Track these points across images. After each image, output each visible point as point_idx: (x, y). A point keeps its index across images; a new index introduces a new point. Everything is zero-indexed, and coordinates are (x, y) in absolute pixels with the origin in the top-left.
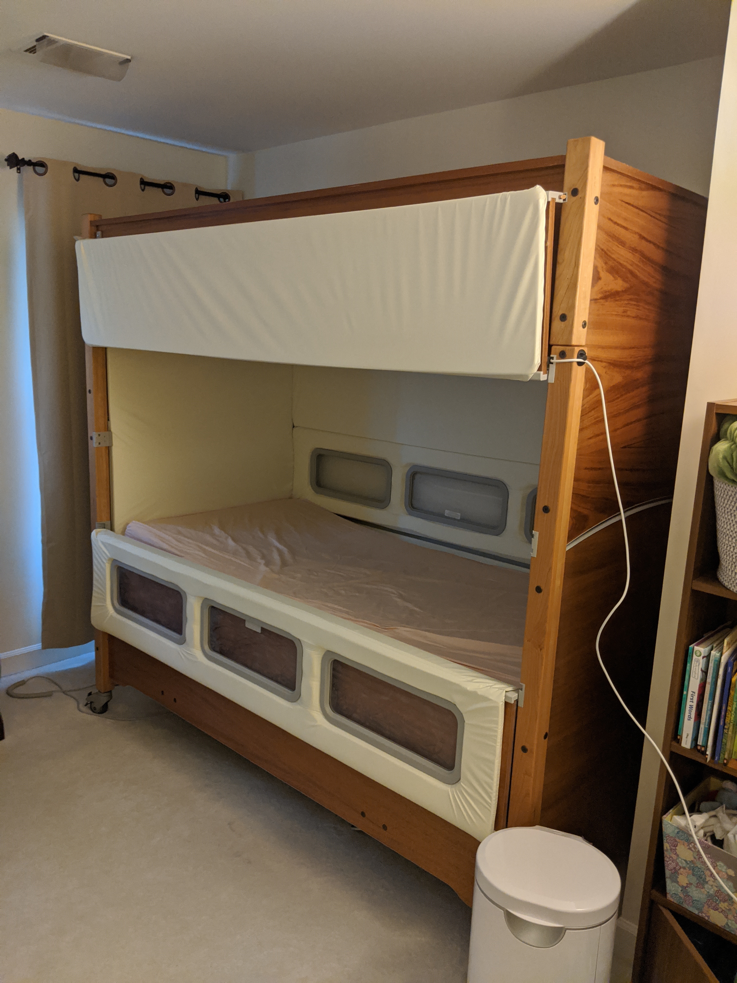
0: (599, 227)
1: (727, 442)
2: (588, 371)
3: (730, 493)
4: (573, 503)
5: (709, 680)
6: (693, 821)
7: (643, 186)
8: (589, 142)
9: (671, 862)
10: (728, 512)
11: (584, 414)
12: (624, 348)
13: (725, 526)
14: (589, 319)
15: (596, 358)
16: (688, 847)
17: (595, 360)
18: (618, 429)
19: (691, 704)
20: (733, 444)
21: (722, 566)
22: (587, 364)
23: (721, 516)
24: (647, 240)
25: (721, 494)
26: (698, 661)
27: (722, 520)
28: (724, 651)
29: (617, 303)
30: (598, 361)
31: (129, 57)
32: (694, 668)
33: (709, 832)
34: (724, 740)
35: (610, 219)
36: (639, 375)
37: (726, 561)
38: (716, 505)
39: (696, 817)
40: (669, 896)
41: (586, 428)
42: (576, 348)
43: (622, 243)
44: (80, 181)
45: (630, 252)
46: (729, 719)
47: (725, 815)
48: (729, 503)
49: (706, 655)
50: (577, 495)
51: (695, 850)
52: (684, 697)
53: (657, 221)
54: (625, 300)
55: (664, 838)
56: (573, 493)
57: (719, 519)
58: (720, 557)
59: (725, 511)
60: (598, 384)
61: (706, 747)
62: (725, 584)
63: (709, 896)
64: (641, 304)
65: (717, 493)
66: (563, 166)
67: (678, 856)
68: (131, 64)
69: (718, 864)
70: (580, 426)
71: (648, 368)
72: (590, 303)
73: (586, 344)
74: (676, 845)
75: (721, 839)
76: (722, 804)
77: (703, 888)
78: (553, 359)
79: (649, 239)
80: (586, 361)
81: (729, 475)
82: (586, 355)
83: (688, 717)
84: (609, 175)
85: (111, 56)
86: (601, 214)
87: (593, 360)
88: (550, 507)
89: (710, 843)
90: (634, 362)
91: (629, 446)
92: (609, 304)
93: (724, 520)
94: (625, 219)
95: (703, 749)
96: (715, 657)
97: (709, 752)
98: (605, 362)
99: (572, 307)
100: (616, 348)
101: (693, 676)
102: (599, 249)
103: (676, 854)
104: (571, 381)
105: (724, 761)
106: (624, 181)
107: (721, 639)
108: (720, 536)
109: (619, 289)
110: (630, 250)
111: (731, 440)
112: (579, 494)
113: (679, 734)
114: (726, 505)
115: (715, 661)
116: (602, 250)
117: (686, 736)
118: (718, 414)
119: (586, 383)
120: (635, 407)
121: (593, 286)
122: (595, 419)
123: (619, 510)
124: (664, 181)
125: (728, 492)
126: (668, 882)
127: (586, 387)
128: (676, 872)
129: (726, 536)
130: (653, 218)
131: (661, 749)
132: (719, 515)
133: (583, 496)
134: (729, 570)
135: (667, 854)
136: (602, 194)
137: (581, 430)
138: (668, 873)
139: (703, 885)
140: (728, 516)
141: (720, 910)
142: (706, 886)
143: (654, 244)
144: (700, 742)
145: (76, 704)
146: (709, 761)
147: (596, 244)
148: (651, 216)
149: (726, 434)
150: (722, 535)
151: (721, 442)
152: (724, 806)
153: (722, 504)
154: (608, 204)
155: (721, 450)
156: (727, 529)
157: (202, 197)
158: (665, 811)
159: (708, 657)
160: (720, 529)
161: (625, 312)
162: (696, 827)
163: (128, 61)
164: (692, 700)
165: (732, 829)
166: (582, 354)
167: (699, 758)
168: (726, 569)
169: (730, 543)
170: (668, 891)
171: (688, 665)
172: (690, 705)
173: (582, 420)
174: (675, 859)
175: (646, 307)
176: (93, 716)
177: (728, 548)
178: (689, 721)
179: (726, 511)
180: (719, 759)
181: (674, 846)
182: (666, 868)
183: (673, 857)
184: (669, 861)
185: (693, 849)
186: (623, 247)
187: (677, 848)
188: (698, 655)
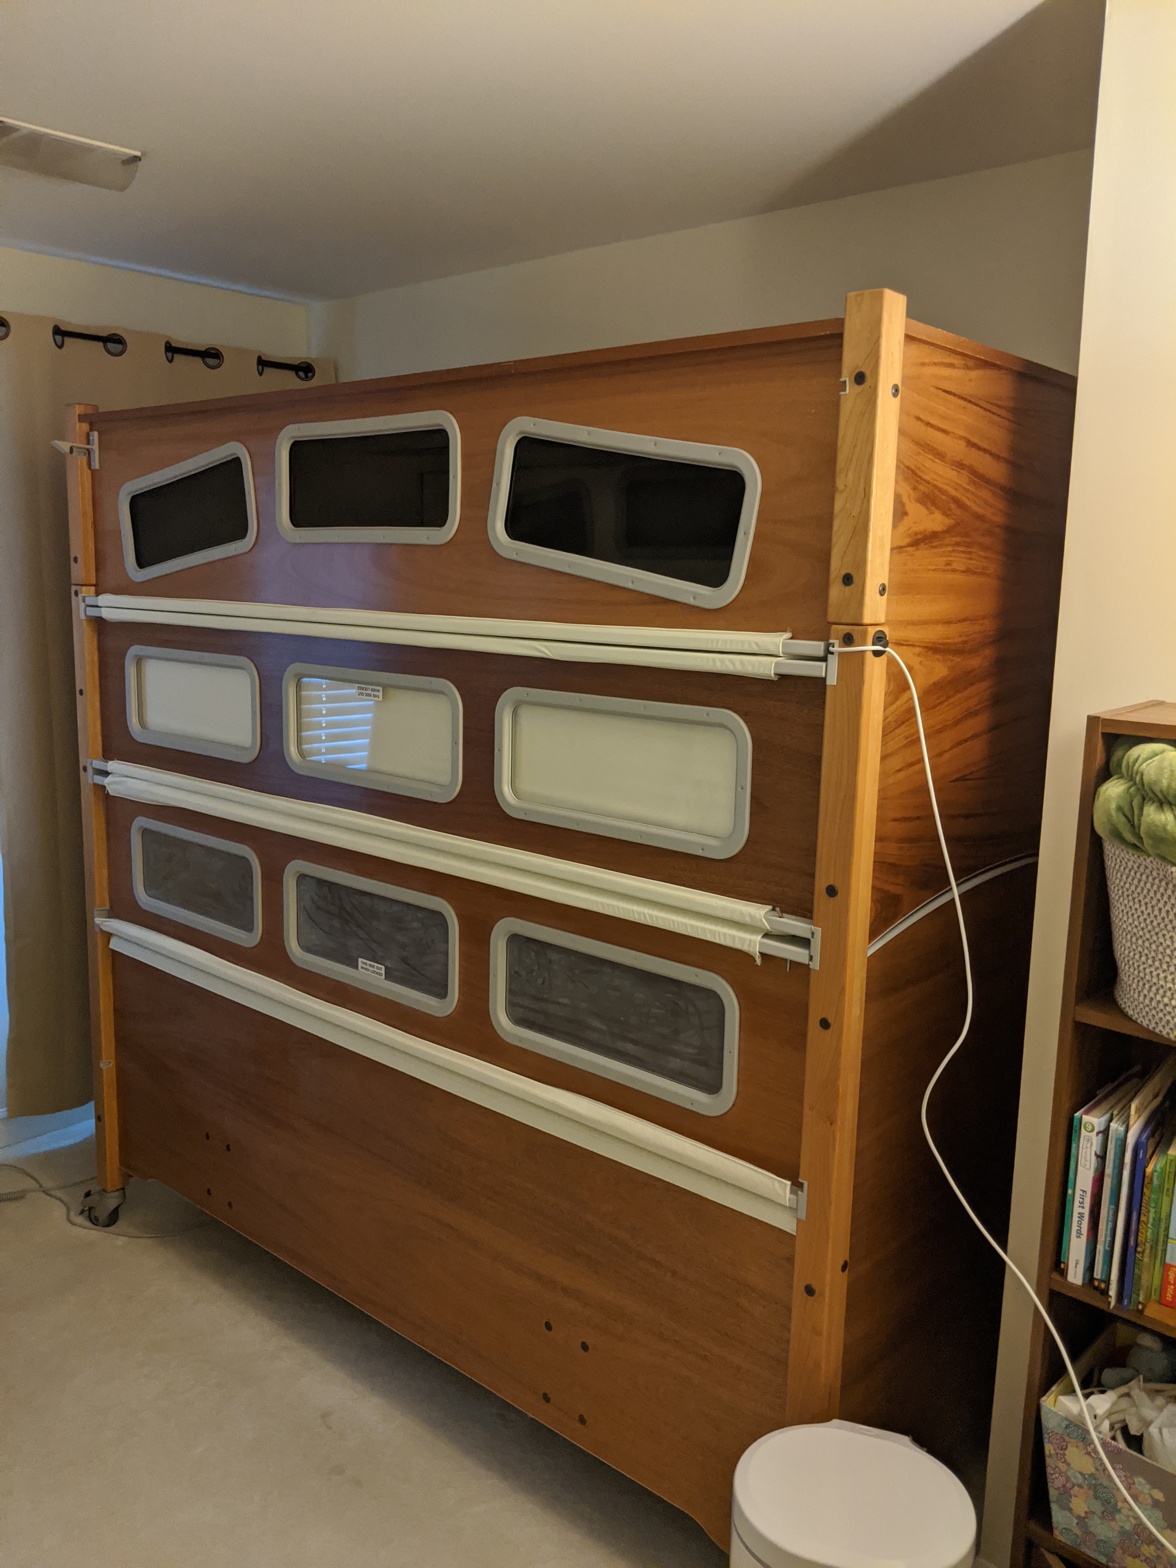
0: (902, 432)
1: (1122, 781)
2: (892, 661)
3: (1130, 864)
4: (875, 878)
5: (1109, 1170)
6: (1090, 1407)
7: (971, 363)
8: (880, 297)
9: (1057, 1475)
10: (1128, 896)
11: (887, 732)
12: (948, 622)
13: (1125, 918)
14: (889, 578)
15: (904, 641)
16: (1085, 1451)
17: (902, 645)
18: (946, 751)
19: (1081, 1210)
20: (1132, 786)
21: (1123, 983)
22: (889, 652)
23: (1117, 901)
24: (979, 448)
25: (1115, 865)
26: (1089, 1140)
27: (1118, 908)
28: (1131, 1123)
29: (935, 550)
30: (908, 645)
31: (138, 154)
32: (1084, 1151)
33: (1117, 1422)
34: (1136, 1271)
35: (918, 419)
36: (975, 662)
37: (1129, 976)
38: (1109, 883)
39: (1095, 1399)
40: (1056, 1533)
41: (892, 754)
42: (870, 629)
43: (940, 455)
44: (64, 348)
45: (953, 469)
46: (1144, 1236)
47: (1144, 1395)
48: (1130, 880)
49: (1102, 1129)
50: (881, 865)
51: (1096, 1457)
52: (1069, 1198)
53: (995, 417)
54: (947, 545)
55: (1045, 1436)
56: (874, 862)
57: (1115, 906)
58: (1119, 967)
59: (1123, 893)
60: (907, 683)
61: (1108, 1282)
62: (1128, 1012)
63: (1123, 1533)
64: (973, 550)
65: (1109, 863)
66: (841, 336)
67: (1069, 1465)
68: (140, 163)
69: (1136, 1480)
70: (882, 751)
71: (989, 652)
72: (891, 554)
73: (886, 620)
74: (1064, 1448)
75: (1138, 1434)
76: (1138, 1372)
77: (1114, 1519)
78: (833, 647)
79: (985, 445)
80: (888, 649)
81: (1129, 836)
82: (887, 639)
83: (1077, 1233)
84: (914, 348)
85: (106, 152)
86: (904, 411)
87: (899, 644)
88: (838, 886)
89: (1121, 1444)
90: (964, 642)
91: (962, 779)
92: (923, 554)
93: (1123, 908)
94: (943, 417)
95: (1103, 1286)
96: (1118, 1132)
97: (1113, 1292)
98: (919, 646)
99: (861, 563)
100: (937, 622)
101: (1083, 1164)
102: (902, 466)
103: (1065, 1462)
104: (864, 683)
105: (1138, 1306)
106: (939, 357)
107: (1124, 1101)
108: (1117, 933)
109: (938, 528)
110: (952, 465)
111: (1129, 778)
112: (884, 863)
113: (1062, 1260)
114: (1125, 883)
115: (1117, 1139)
116: (908, 468)
117: (1075, 1265)
118: (1106, 736)
119: (889, 681)
120: (970, 714)
121: (895, 526)
122: (906, 738)
123: (949, 883)
124: (1002, 353)
125: (1126, 864)
126: (1054, 1508)
127: (889, 689)
128: (1066, 1492)
129: (1127, 935)
130: (988, 413)
131: (1035, 1286)
132: (1113, 898)
133: (890, 864)
134: (1134, 989)
135: (1050, 1462)
136: (904, 378)
137: (884, 758)
138: (1053, 1494)
139: (1112, 1513)
140: (1129, 902)
141: (1143, 1558)
142: (1117, 1517)
143: (991, 454)
144: (1098, 1274)
145: (64, 1210)
146: (1115, 1307)
147: (897, 460)
148: (985, 409)
149: (1120, 767)
150: (1120, 932)
151: (1111, 781)
152: (1141, 1377)
153: (1117, 881)
154: (915, 395)
155: (1112, 795)
156: (1128, 923)
157: (268, 371)
158: (1045, 1389)
159: (1105, 1132)
160: (1117, 922)
161: (948, 564)
162: (1097, 1417)
163: (136, 159)
164: (1082, 1205)
165: (1156, 1417)
166: (880, 639)
167: (1095, 1301)
168: (1128, 988)
169: (1134, 947)
170: (1055, 1525)
171: (1074, 1145)
172: (1079, 1213)
173: (884, 743)
174: (1064, 1470)
175: (982, 553)
176: (93, 1232)
177: (1132, 954)
178: (1079, 1239)
179: (1125, 894)
180: (1130, 1302)
181: (1062, 1449)
182: (1050, 1484)
183: (1061, 1468)
184: (1054, 1474)
185: (1093, 1454)
186: (942, 461)
187: (1067, 1452)
188: (1089, 1130)
